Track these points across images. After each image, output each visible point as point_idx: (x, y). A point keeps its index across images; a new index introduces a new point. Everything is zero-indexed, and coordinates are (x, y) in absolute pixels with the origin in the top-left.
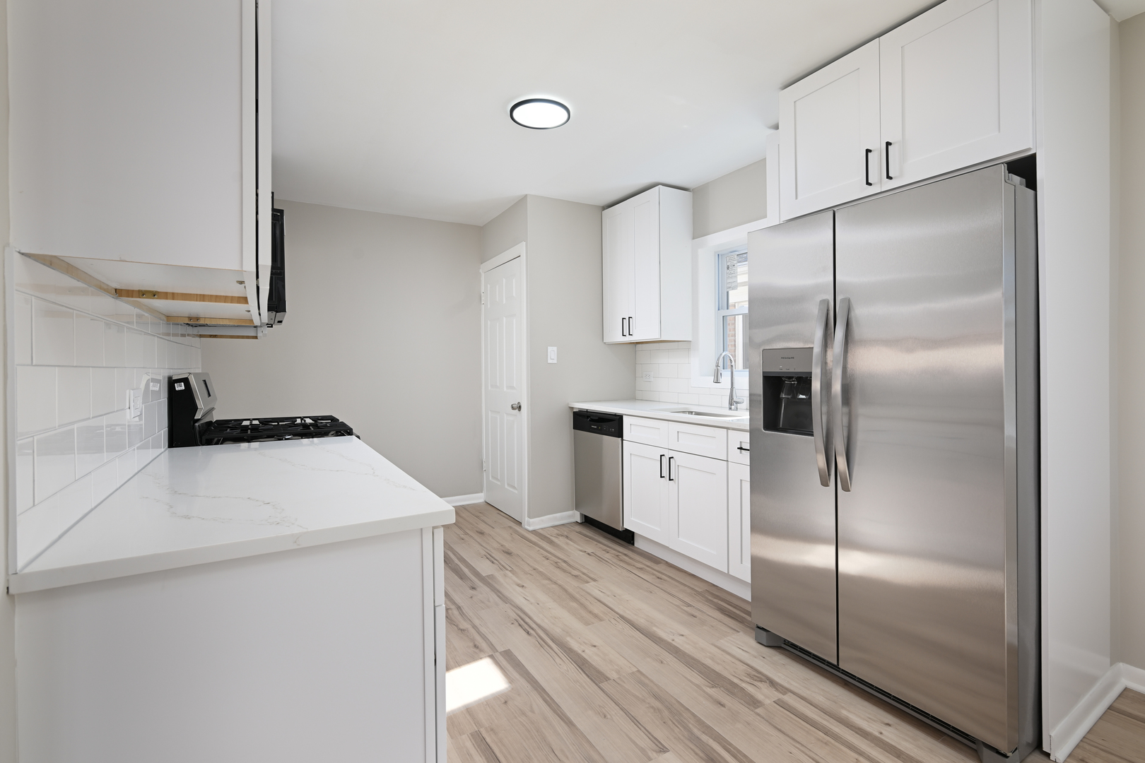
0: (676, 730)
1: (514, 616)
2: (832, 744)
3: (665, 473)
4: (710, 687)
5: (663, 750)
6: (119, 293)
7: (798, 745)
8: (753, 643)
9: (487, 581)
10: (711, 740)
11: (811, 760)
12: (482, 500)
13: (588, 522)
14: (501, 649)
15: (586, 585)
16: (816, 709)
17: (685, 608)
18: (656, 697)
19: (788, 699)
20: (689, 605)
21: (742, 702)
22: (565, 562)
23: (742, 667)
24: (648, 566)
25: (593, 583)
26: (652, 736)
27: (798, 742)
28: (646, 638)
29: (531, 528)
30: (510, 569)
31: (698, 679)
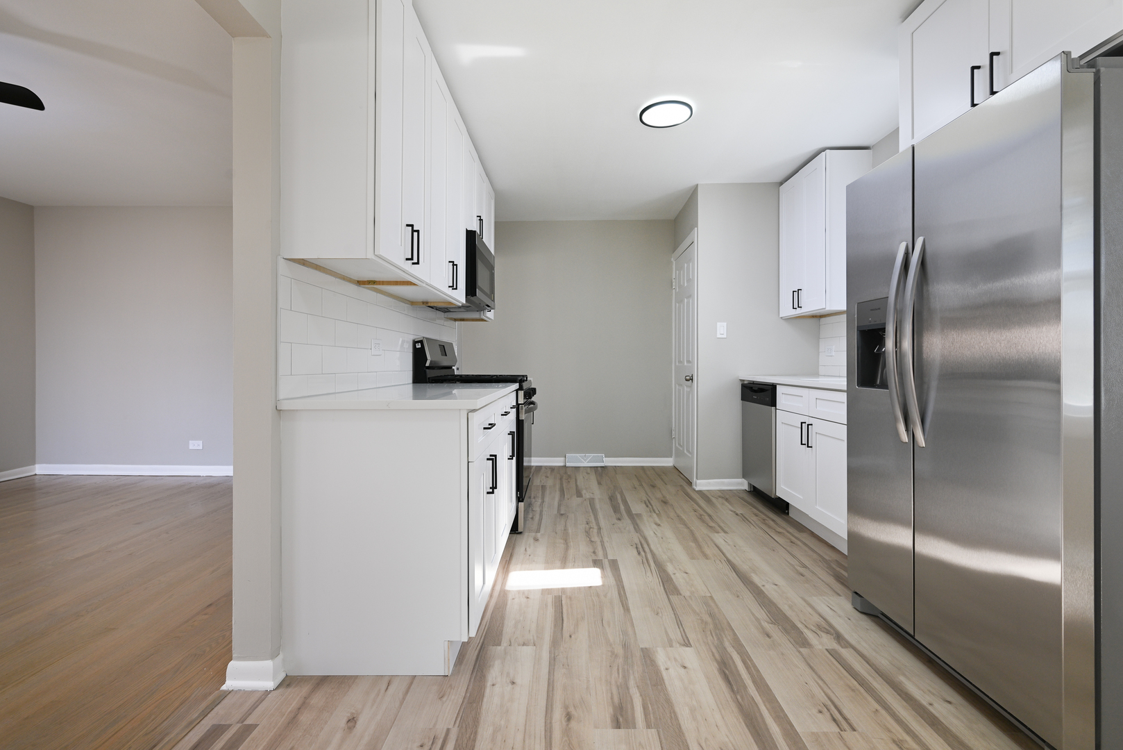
0: (710, 638)
1: (638, 542)
2: (860, 693)
3: (805, 441)
4: (768, 623)
5: (687, 643)
6: (360, 283)
7: (820, 682)
8: (848, 606)
9: (633, 518)
10: (735, 653)
11: (823, 694)
12: (671, 464)
13: (756, 492)
14: (610, 557)
15: (716, 534)
16: (869, 667)
17: (798, 568)
18: (711, 615)
19: (846, 653)
20: (805, 567)
21: (792, 640)
22: (709, 516)
23: (817, 618)
24: (788, 532)
25: (723, 534)
26: (686, 635)
27: (822, 680)
28: (738, 578)
29: (697, 488)
30: (658, 512)
31: (761, 614)
